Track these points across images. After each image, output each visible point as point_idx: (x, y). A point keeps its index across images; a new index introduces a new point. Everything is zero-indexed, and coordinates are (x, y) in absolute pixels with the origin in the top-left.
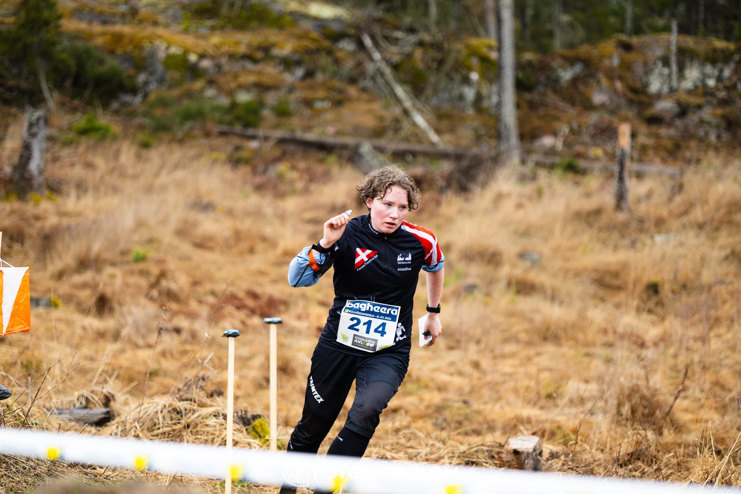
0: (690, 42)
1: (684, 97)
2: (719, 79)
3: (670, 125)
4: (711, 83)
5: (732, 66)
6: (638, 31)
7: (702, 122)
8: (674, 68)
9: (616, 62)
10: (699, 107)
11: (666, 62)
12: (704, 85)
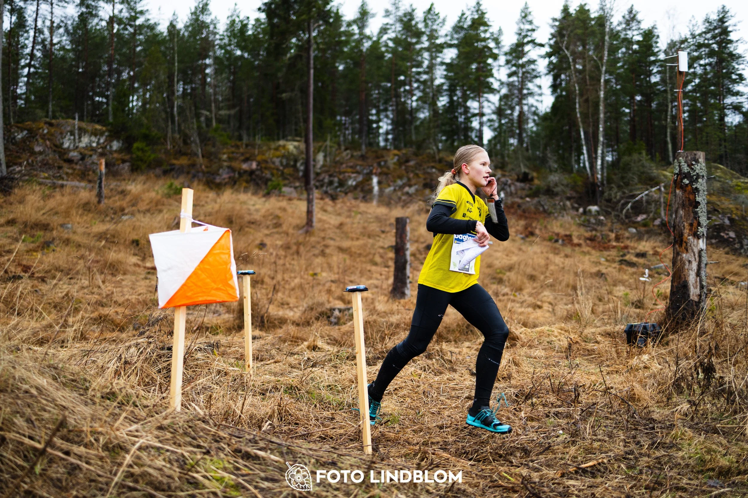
0: (84, 125)
1: (83, 150)
2: (98, 143)
3: (76, 164)
4: (94, 145)
5: (104, 137)
6: (54, 117)
7: (93, 163)
8: (77, 137)
9: (46, 131)
10: (91, 156)
11: (72, 133)
12: (91, 146)
